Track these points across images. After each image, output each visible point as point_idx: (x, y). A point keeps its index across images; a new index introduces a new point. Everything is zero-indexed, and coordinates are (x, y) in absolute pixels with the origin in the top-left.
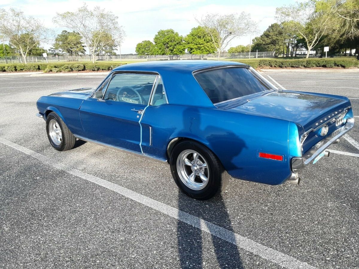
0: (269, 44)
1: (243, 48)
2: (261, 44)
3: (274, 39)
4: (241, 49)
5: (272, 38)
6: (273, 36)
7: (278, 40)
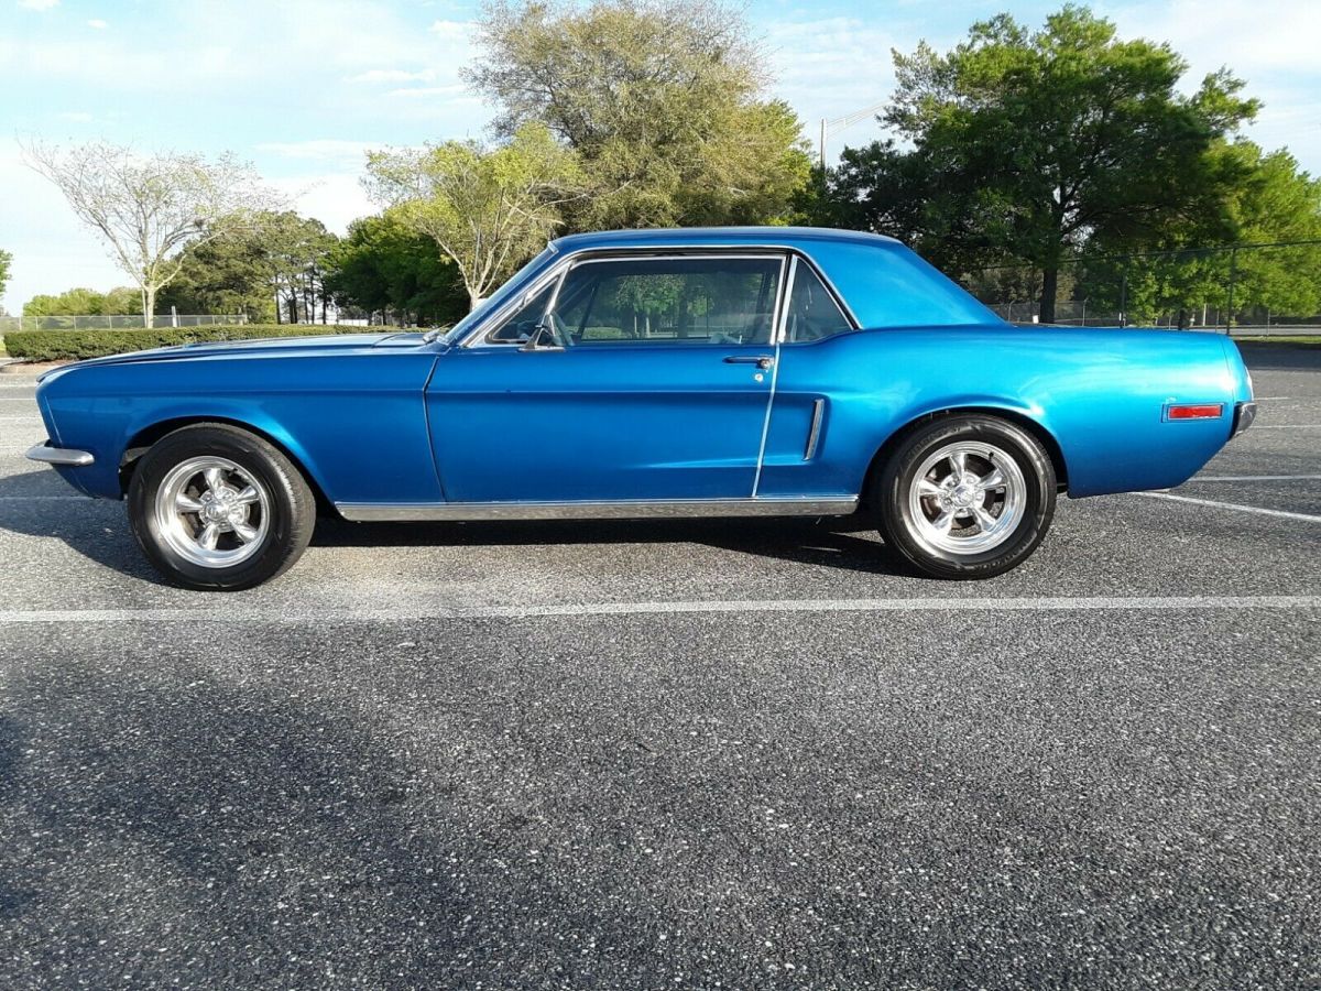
0: (219, 289)
1: (93, 300)
2: (180, 288)
3: (239, 270)
4: (87, 305)
5: (227, 266)
6: (229, 258)
7: (251, 274)
